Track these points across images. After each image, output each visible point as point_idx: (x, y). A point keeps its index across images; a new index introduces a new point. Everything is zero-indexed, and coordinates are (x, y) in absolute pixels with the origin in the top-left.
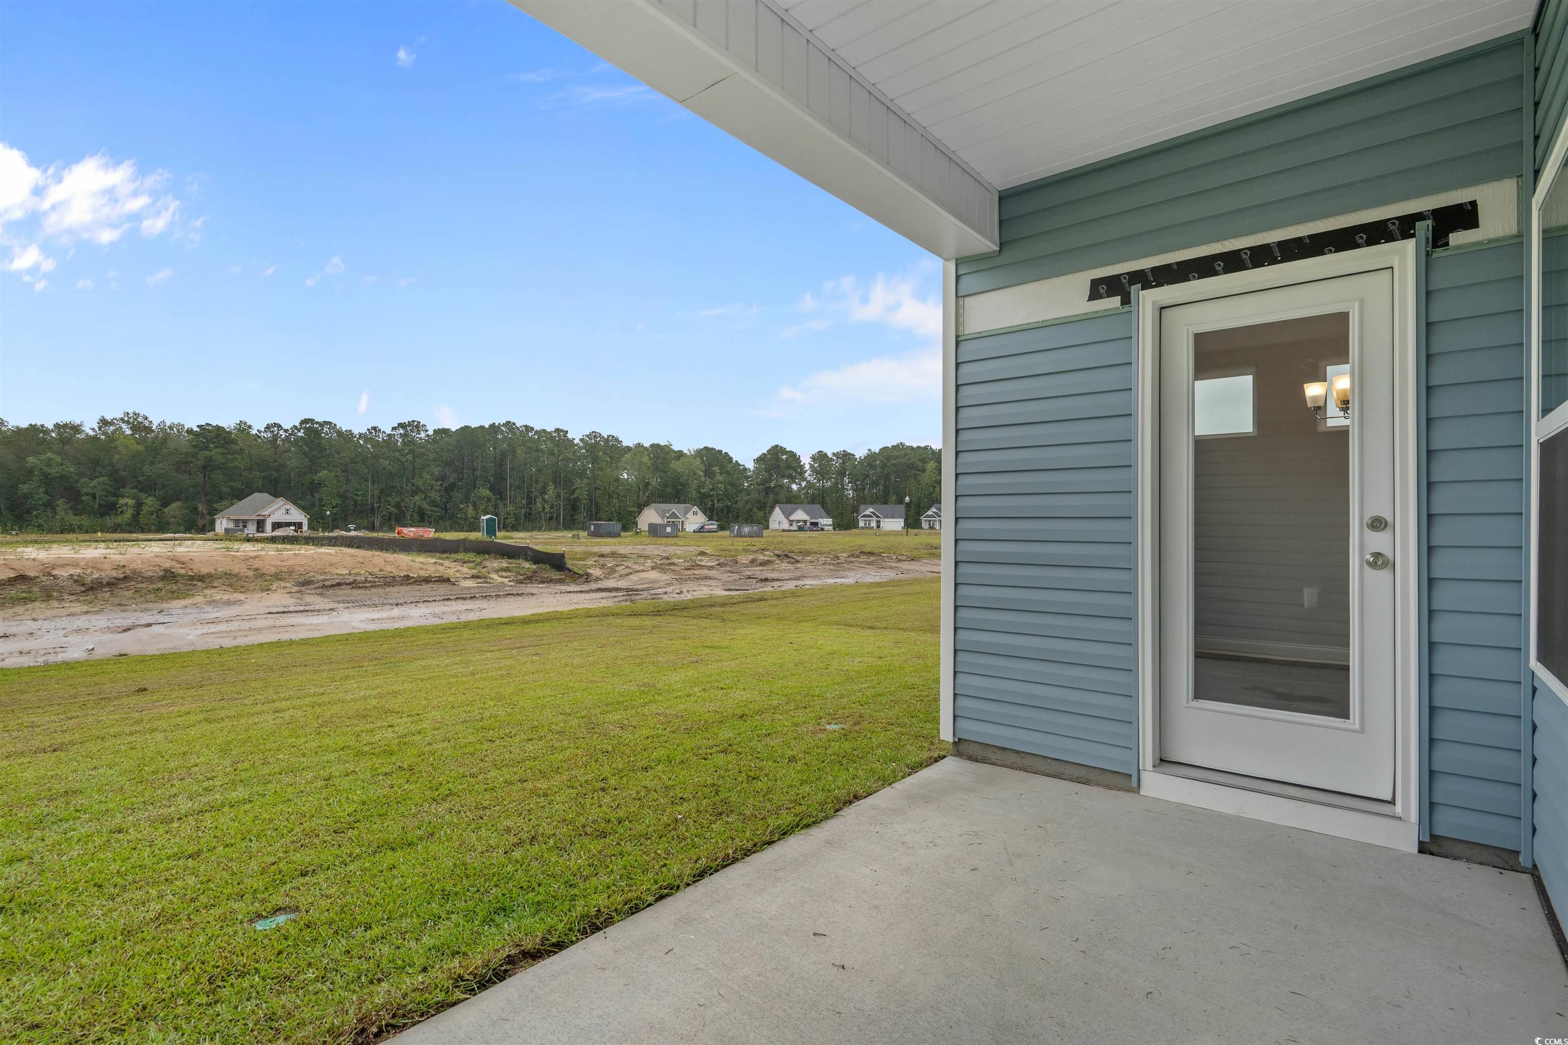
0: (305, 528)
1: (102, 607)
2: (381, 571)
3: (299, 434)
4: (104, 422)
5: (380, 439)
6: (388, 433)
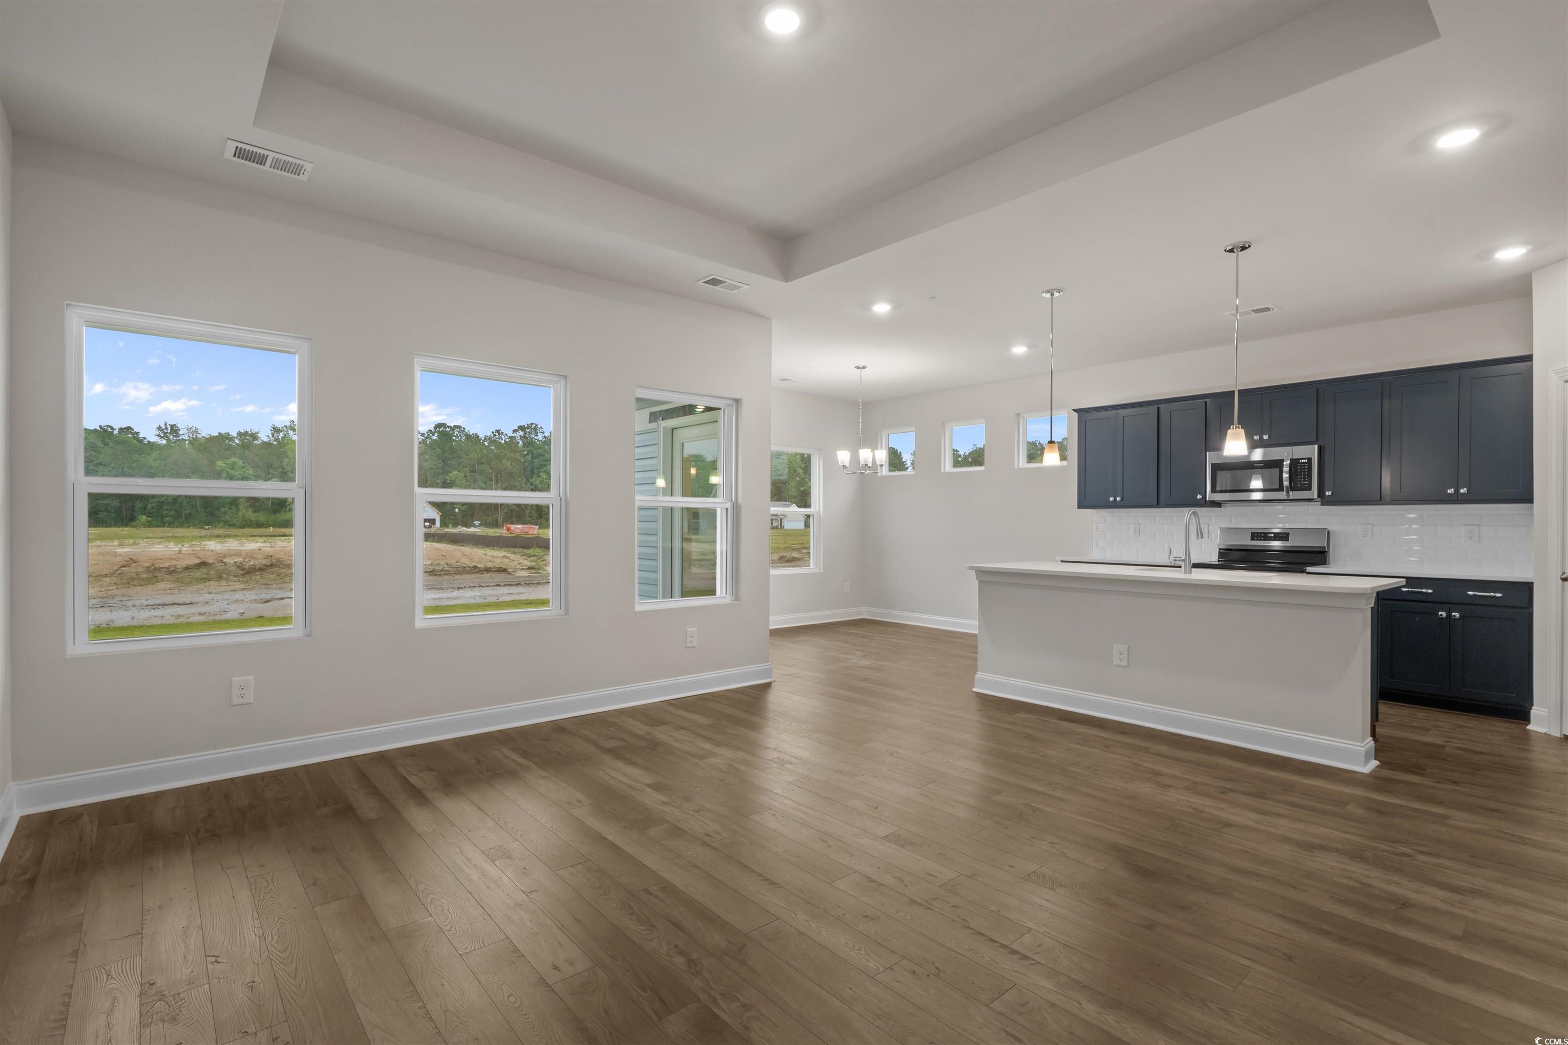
0: (438, 524)
1: (254, 586)
2: (457, 562)
3: (435, 437)
4: (276, 430)
5: (503, 442)
6: (510, 436)
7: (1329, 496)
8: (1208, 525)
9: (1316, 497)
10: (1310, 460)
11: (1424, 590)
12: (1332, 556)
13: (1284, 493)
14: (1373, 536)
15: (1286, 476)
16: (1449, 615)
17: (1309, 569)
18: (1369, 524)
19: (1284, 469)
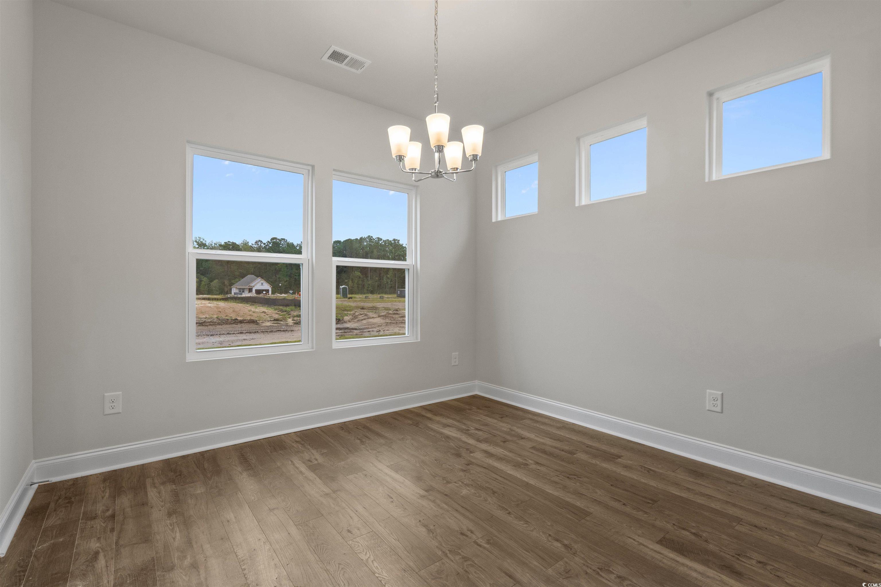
0: (270, 292)
3: (271, 245)
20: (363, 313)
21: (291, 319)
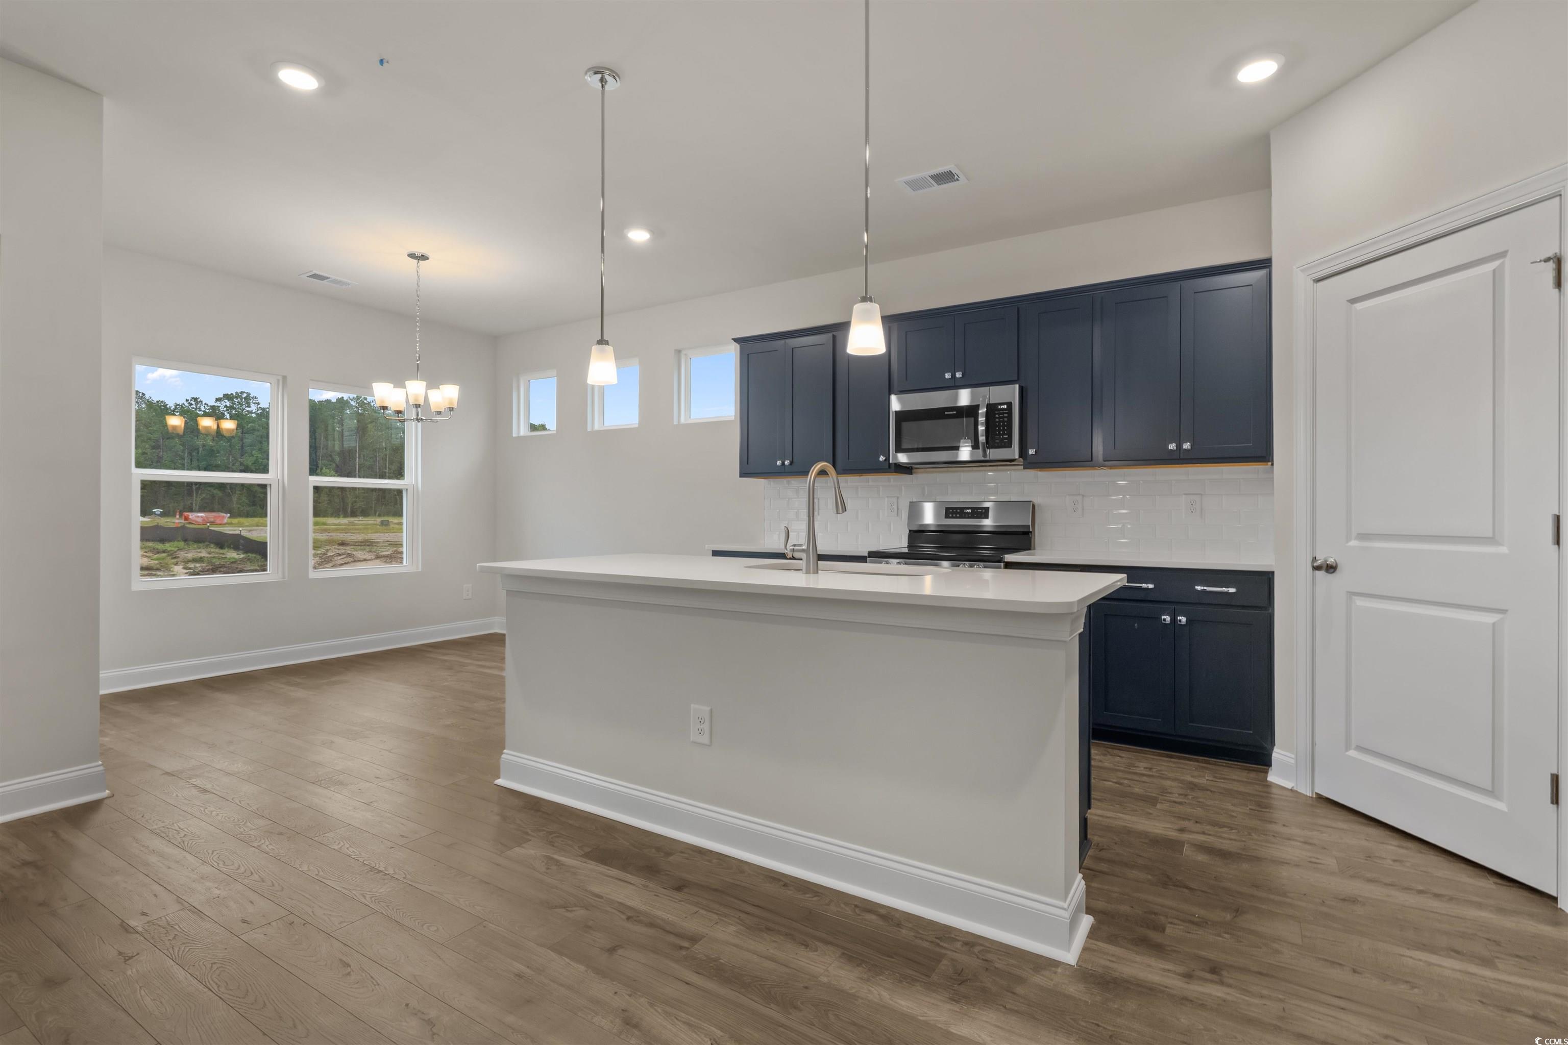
6: (212, 405)
7: (1032, 454)
8: (898, 498)
9: (1017, 456)
10: (1010, 405)
11: (1144, 586)
12: (1038, 538)
13: (980, 451)
14: (1083, 510)
15: (981, 428)
16: (1174, 620)
17: (1009, 558)
18: (1079, 495)
19: (980, 419)
20: (343, 551)
21: (182, 567)
